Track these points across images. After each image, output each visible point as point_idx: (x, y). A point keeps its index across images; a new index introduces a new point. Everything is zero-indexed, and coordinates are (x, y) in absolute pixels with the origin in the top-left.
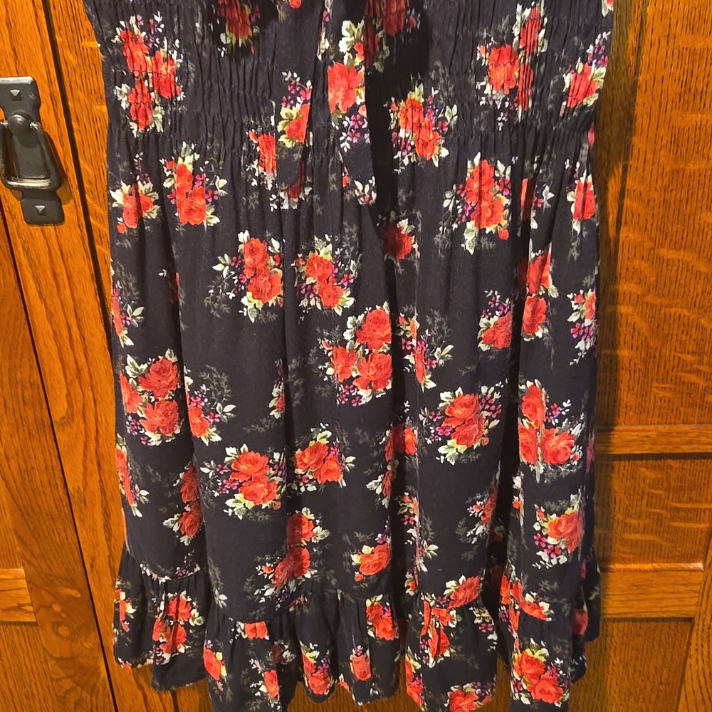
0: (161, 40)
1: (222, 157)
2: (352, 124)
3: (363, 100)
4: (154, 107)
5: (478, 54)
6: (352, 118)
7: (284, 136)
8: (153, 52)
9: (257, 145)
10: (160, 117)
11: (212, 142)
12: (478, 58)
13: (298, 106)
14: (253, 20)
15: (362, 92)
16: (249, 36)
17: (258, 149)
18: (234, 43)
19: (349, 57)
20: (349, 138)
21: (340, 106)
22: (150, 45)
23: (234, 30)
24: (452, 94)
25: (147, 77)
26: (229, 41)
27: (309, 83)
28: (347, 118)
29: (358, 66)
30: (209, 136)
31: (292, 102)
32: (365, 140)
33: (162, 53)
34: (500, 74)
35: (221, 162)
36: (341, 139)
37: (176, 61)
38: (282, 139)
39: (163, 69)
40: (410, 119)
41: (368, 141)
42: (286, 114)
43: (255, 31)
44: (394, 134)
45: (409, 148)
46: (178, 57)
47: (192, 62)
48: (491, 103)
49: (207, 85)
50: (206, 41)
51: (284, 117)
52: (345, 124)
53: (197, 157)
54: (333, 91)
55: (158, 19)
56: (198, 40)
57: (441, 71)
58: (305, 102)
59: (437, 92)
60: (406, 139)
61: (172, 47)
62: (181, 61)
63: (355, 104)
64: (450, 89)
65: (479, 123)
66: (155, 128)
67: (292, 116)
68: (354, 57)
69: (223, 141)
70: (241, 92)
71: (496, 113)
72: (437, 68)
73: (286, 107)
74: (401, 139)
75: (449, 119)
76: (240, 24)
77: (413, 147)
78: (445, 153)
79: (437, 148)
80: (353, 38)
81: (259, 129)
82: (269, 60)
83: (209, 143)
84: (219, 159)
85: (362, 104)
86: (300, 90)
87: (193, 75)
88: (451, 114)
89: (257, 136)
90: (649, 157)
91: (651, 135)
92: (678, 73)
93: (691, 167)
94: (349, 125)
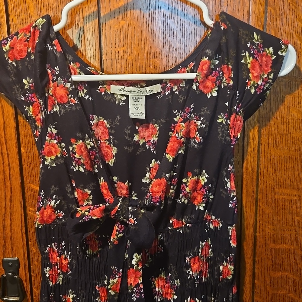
0: (64, 252)
1: (85, 296)
2: (137, 291)
3: (142, 282)
4: (59, 275)
5: (187, 261)
6: (137, 289)
7: (111, 290)
8: (60, 256)
9: (99, 291)
10: (61, 279)
11: (81, 290)
12: (186, 262)
13: (117, 279)
14: (99, 246)
15: (141, 279)
16: (97, 251)
17: (99, 293)
18: (91, 253)
19: (136, 266)
20: (135, 296)
21: (132, 284)
22: (59, 253)
23: (92, 249)
24: (177, 275)
25: (57, 265)
26: (90, 253)
27: (121, 270)
28: (135, 289)
29: (140, 270)
30: (80, 288)
31: (114, 277)
32: (142, 296)
33: (63, 256)
34: (195, 266)
35: (84, 299)
36: (133, 296)
37: (68, 259)
38: (110, 291)
39: (63, 262)
40: (160, 284)
41: (143, 297)
42: (112, 282)
43: (100, 249)
44: (154, 290)
45: (160, 295)
46: (69, 258)
47: (75, 260)
48: (193, 277)
49: (80, 269)
50: (81, 253)
51: (111, 283)
52: (134, 291)
53: (75, 296)
54: (130, 279)
55: (63, 244)
56: (78, 253)
57: (172, 267)
58: (119, 277)
59: (171, 274)
60: (159, 291)
61: (67, 254)
62: (70, 259)
63: (138, 283)
64: (176, 274)
65: (189, 285)
66: (59, 283)
67: (114, 283)
68: (138, 267)
69: (85, 291)
70: (93, 271)
71: (195, 281)
72: (171, 266)
73: (112, 279)
74: (157, 291)
75: (176, 284)
76: (94, 247)
77: (162, 295)
78: (175, 297)
79: (172, 295)
80: (138, 260)
81: (100, 285)
82: (105, 260)
83: (79, 291)
84: (83, 297)
85: (141, 283)
86: (117, 273)
87: (75, 265)
88: (177, 282)
89: (99, 288)
90: (263, 288)
91: (263, 280)
92: (271, 257)
93: (280, 293)
94: (136, 291)
